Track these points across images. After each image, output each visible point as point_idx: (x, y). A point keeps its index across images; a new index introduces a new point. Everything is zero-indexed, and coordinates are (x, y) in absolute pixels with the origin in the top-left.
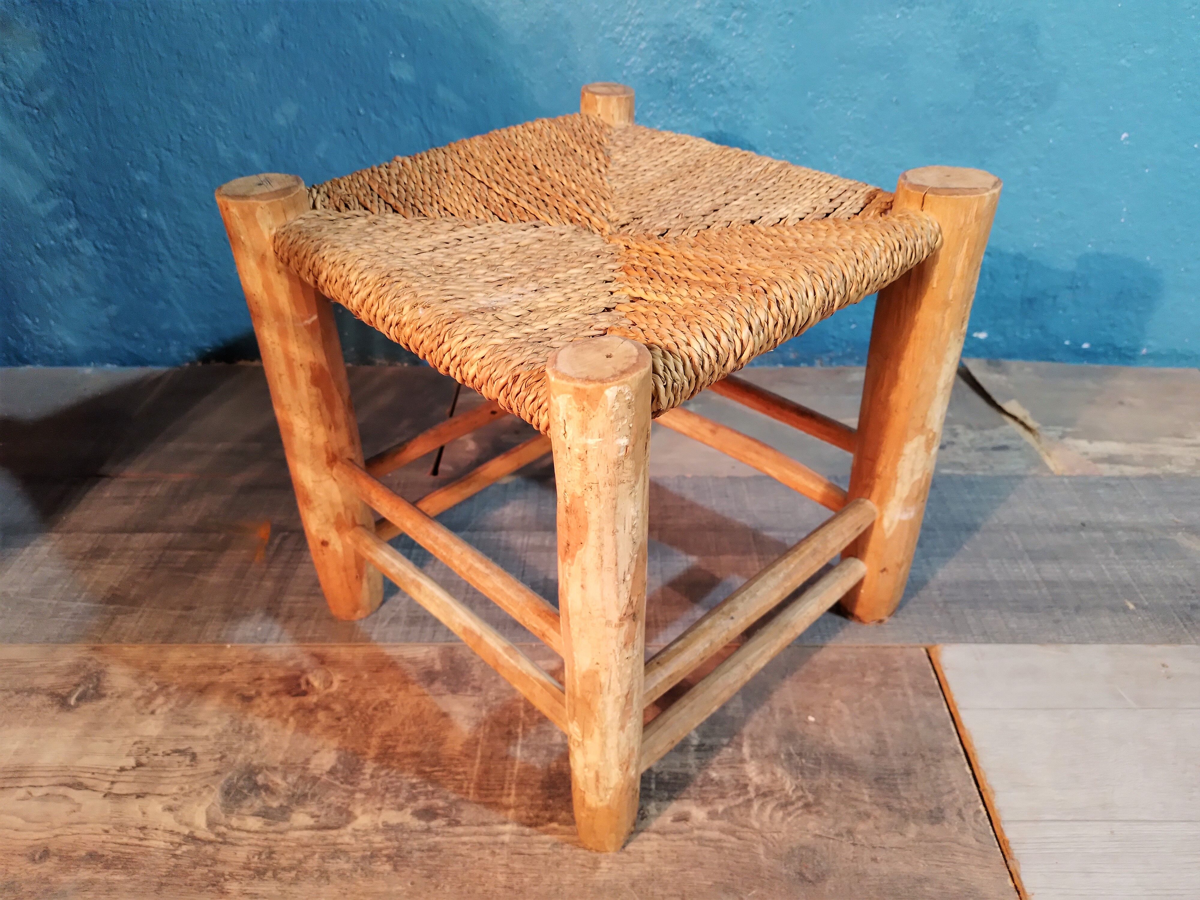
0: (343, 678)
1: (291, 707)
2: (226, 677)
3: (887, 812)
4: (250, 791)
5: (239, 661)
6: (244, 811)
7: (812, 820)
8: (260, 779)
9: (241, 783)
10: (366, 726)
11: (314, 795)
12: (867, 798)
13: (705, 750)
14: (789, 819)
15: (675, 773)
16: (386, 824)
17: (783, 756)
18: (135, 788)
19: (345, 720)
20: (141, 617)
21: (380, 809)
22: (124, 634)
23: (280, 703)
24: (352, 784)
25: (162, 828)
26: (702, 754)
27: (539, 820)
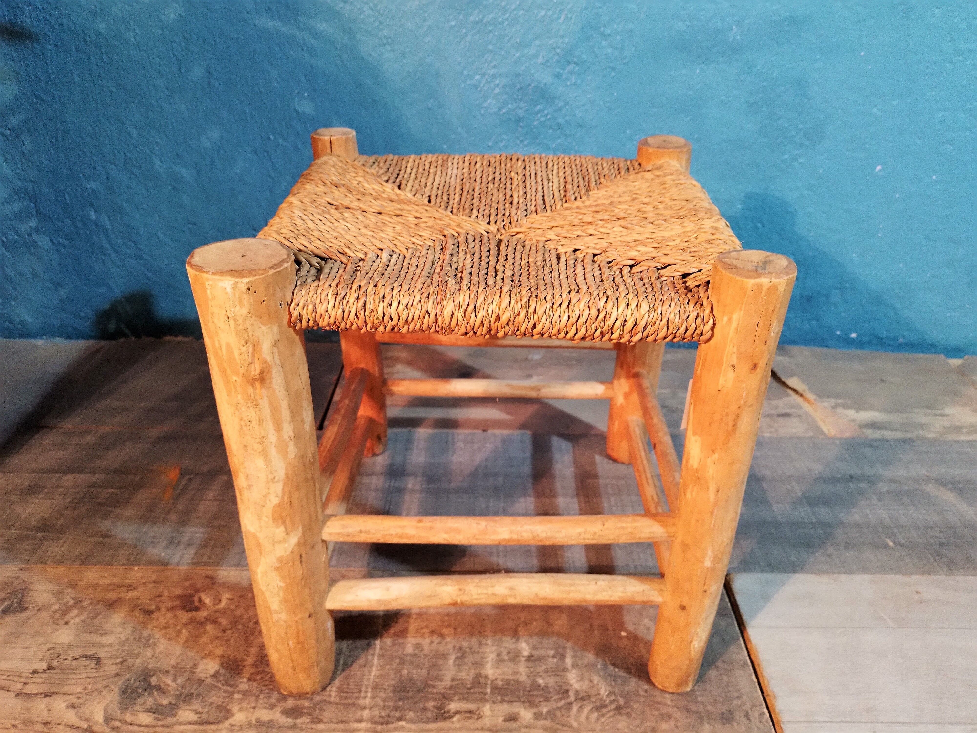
0: (231, 597)
1: (184, 621)
2: (133, 594)
3: (686, 713)
4: (144, 690)
5: (143, 581)
6: (137, 708)
7: (622, 720)
8: (154, 680)
9: (137, 683)
10: (247, 637)
11: (198, 695)
12: (669, 702)
13: (534, 661)
14: (603, 720)
15: (507, 680)
16: (258, 721)
17: (599, 666)
18: (44, 688)
19: (229, 632)
20: (64, 542)
21: (254, 708)
22: (49, 557)
23: (176, 616)
24: (231, 686)
25: (64, 723)
26: (531, 664)
27: (390, 719)
